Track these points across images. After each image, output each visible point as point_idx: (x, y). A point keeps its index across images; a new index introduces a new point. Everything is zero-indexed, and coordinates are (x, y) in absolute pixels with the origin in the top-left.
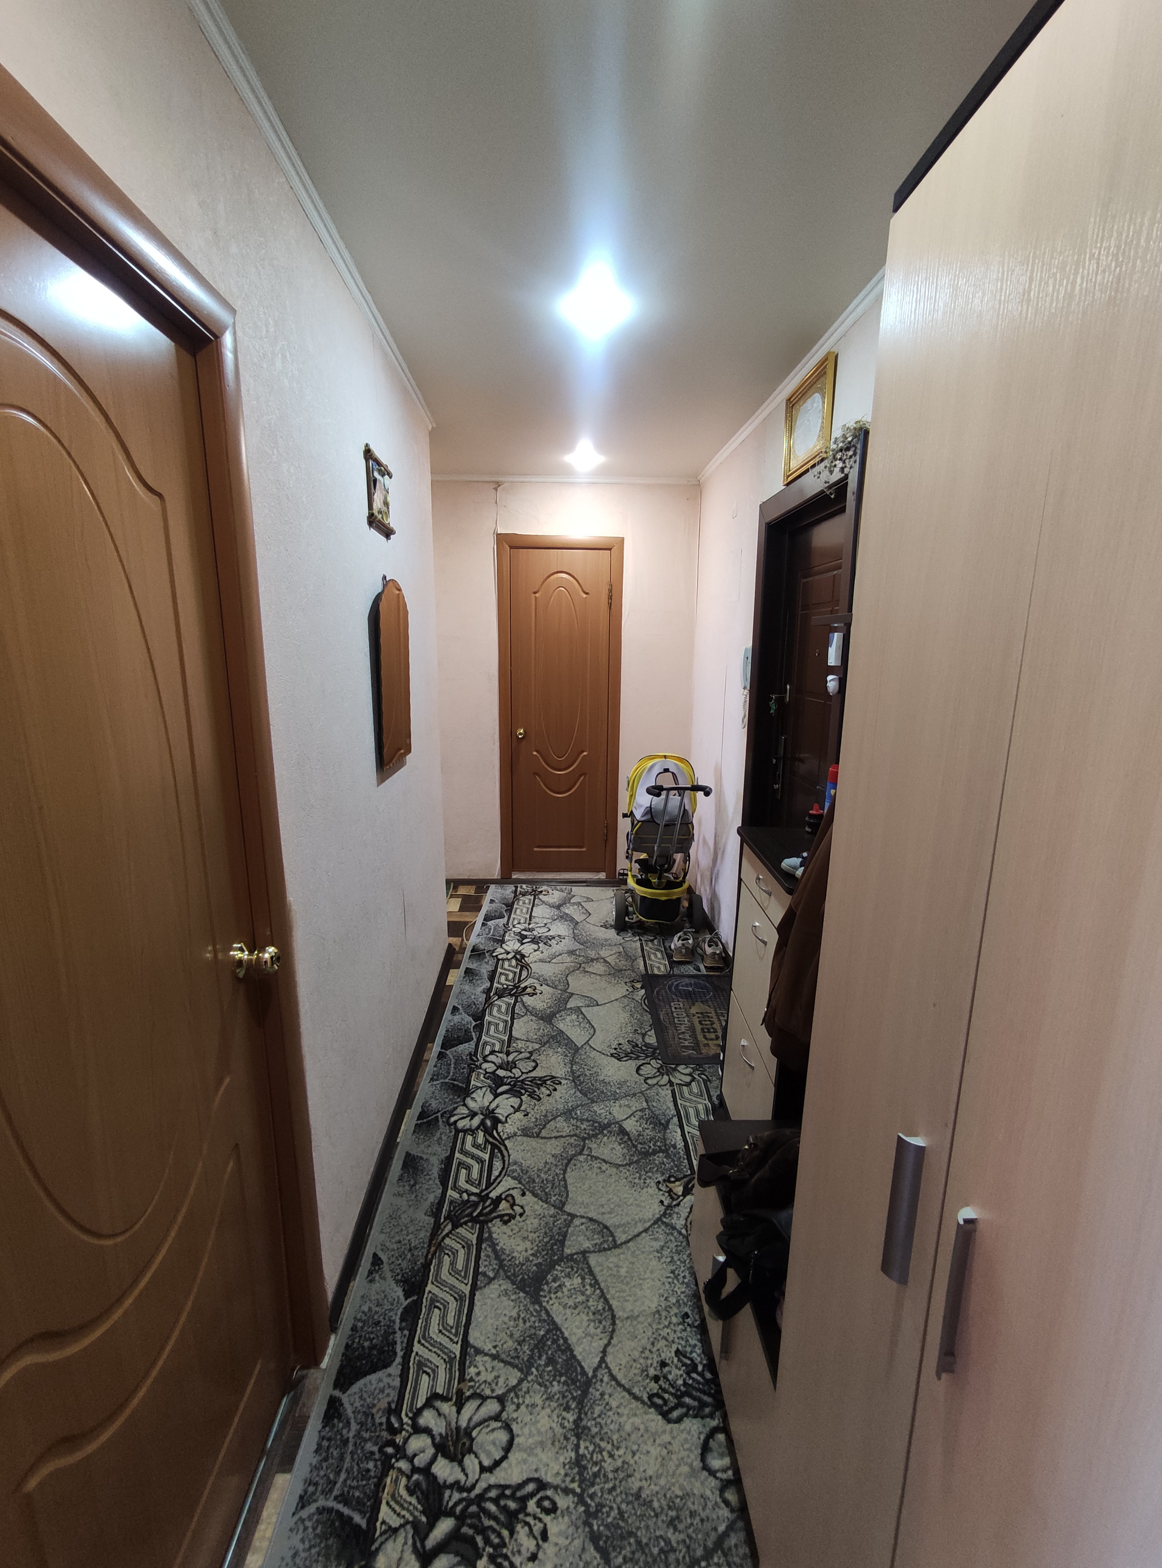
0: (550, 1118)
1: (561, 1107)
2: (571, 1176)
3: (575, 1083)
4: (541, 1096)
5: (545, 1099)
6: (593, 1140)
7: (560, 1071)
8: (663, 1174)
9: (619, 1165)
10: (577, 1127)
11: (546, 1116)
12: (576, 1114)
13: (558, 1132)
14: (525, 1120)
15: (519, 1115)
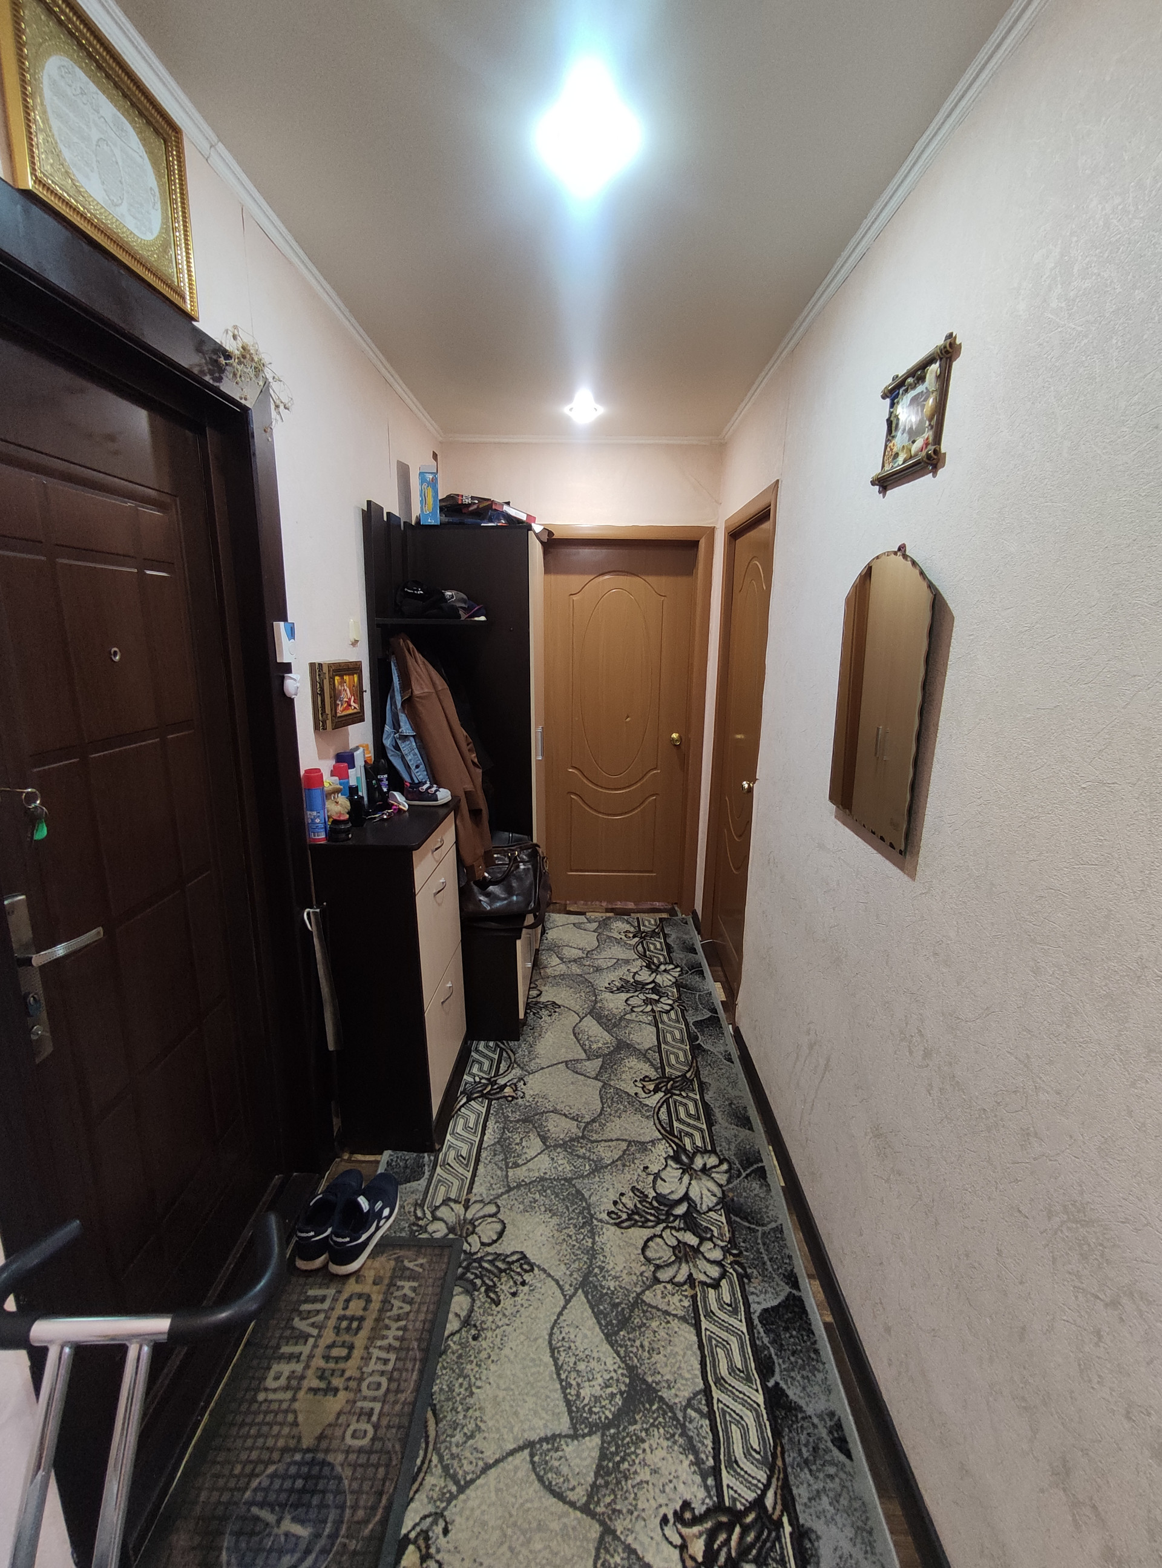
0: (619, 1163)
1: (608, 1177)
2: (598, 1106)
3: (589, 1213)
4: (631, 1194)
5: (626, 1189)
6: (574, 1136)
7: (610, 1236)
8: (516, 1104)
9: (552, 1112)
10: (590, 1151)
11: (624, 1165)
12: (590, 1165)
13: (610, 1147)
14: (647, 1163)
15: (654, 1169)
